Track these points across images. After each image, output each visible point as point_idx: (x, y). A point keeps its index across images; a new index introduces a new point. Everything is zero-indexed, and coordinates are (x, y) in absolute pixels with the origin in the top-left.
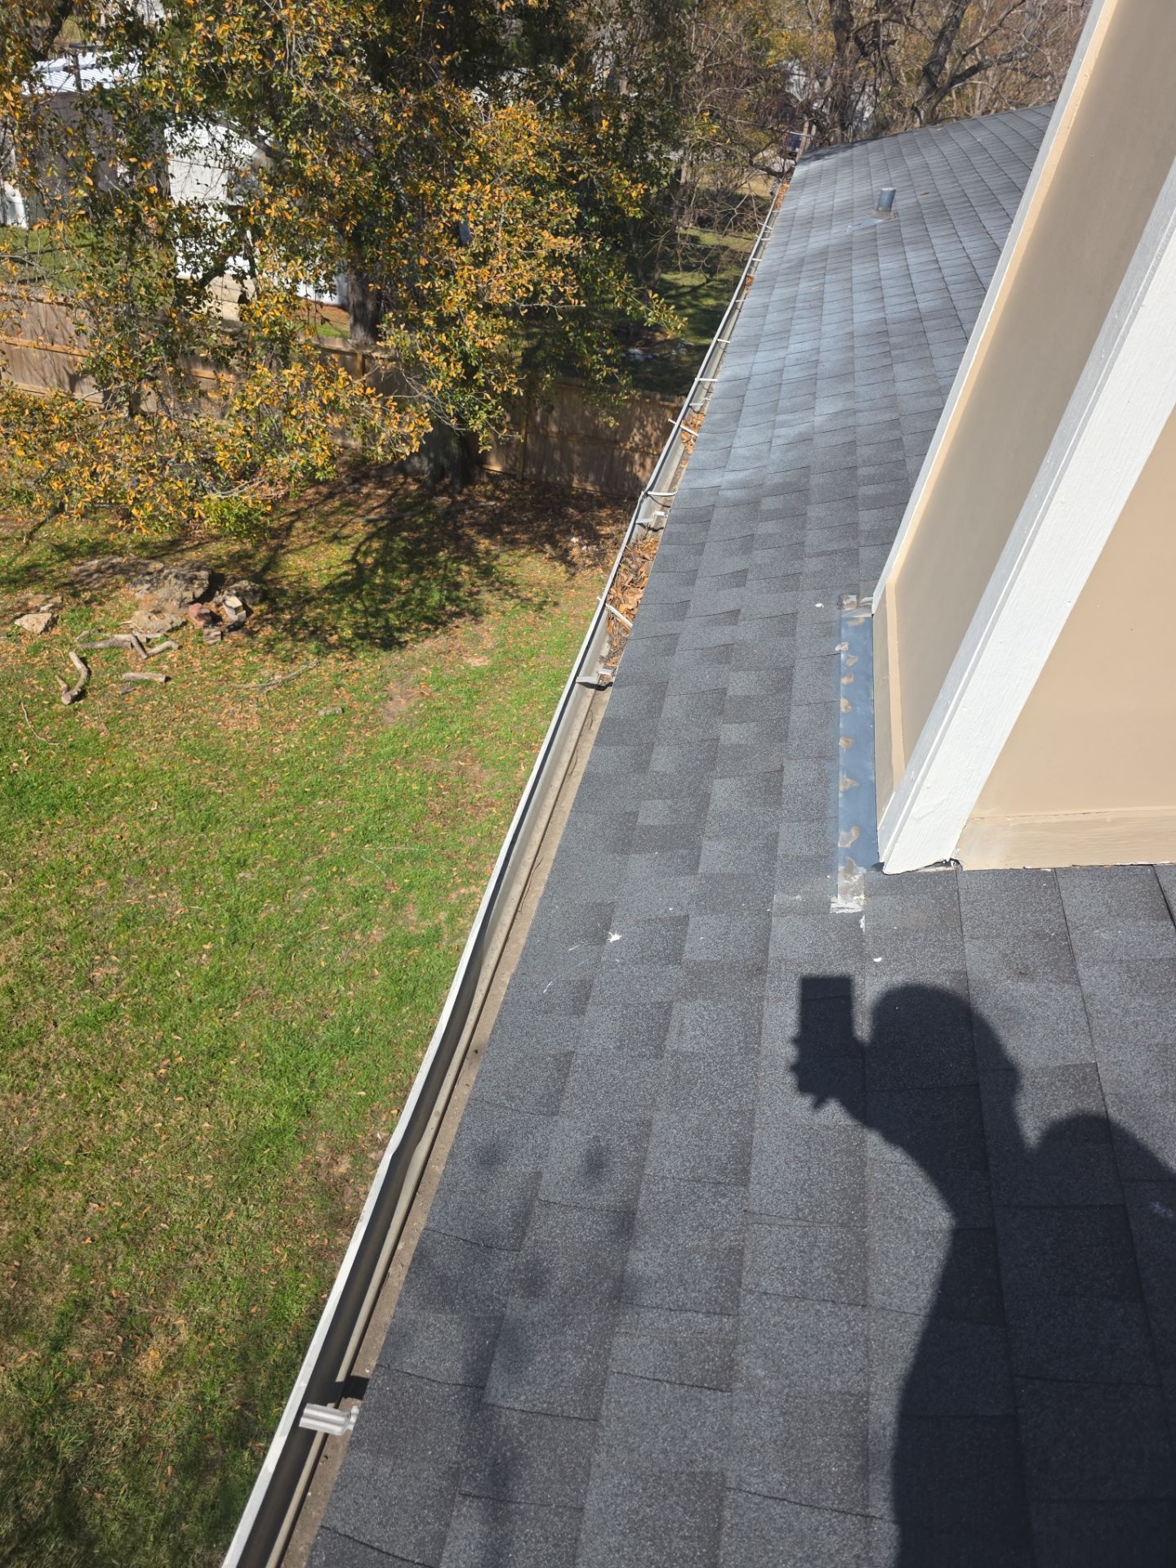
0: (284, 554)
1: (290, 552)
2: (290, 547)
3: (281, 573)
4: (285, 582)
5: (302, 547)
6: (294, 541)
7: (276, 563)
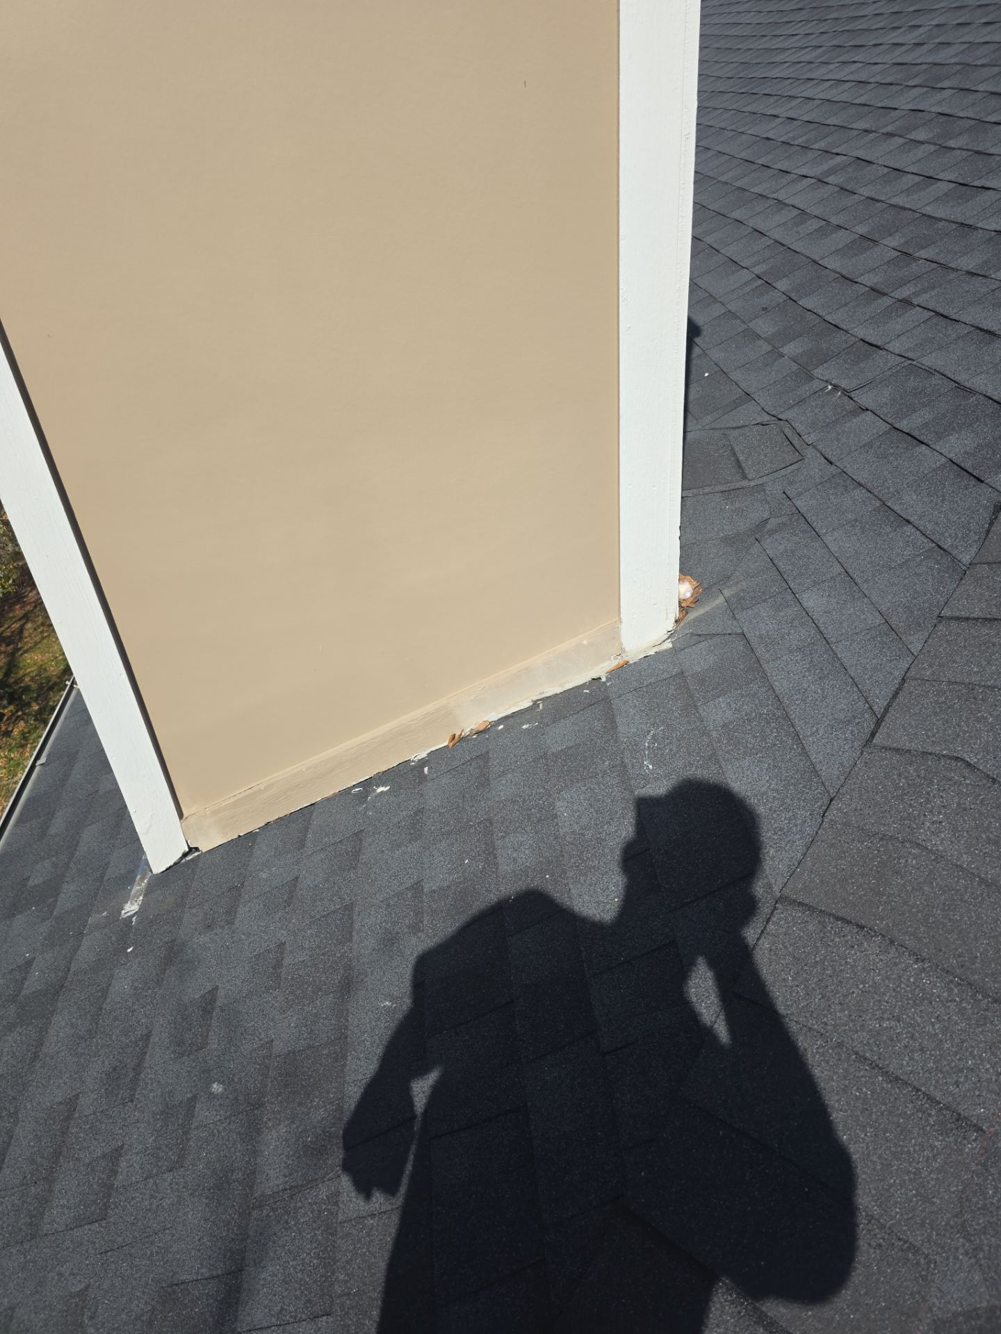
0: (21, 655)
1: (26, 652)
2: (25, 648)
3: (21, 672)
4: (27, 679)
5: (36, 644)
6: (28, 642)
7: (15, 666)
